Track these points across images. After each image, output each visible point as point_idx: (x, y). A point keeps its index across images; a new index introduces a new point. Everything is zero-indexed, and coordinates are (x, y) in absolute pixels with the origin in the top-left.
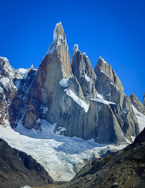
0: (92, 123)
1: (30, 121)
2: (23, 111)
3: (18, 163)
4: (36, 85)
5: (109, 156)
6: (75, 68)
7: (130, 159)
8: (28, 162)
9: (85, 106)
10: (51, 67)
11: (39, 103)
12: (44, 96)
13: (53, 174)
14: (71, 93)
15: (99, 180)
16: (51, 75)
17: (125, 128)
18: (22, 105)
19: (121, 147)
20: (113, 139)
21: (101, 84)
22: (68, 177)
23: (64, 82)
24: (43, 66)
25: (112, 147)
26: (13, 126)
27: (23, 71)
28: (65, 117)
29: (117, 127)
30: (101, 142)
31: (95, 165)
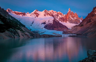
0: (74, 21)
3: (64, 27)
5: (76, 26)
7: (79, 26)
9: (73, 19)
12: (67, 18)
14: (71, 17)
19: (78, 24)
22: (71, 28)
24: (67, 14)
26: (63, 22)
27: (65, 15)
30: (75, 24)
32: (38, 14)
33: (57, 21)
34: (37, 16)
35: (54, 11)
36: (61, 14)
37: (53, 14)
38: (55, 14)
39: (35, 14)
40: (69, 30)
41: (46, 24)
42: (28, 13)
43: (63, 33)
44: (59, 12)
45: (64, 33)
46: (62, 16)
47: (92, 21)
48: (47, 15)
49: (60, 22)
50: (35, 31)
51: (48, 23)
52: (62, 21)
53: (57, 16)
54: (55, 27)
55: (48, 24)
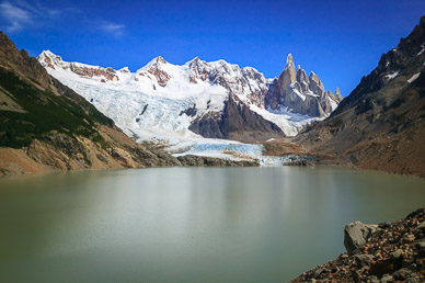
0: (307, 106)
1: (274, 106)
2: (271, 101)
3: (268, 127)
4: (277, 87)
5: (316, 124)
6: (298, 78)
7: (328, 125)
8: (274, 126)
9: (304, 98)
10: (285, 77)
11: (279, 96)
12: (282, 93)
13: (286, 132)
14: (296, 91)
15: (310, 136)
16: (285, 82)
17: (324, 109)
18: (270, 98)
19: (322, 119)
20: (318, 115)
21: (312, 86)
22: (294, 134)
23: (292, 85)
24: (281, 77)
25: (317, 119)
26: (266, 108)
27: (271, 80)
28: (293, 103)
29: (320, 108)
30: (312, 116)
31: (308, 128)
32: (164, 73)
33: (241, 102)
34: (162, 83)
35: (228, 65)
36: (257, 76)
37: (226, 76)
38: (234, 74)
39: (152, 76)
40: (287, 141)
41: (195, 117)
42: (126, 68)
43: (264, 153)
44: (249, 69)
45: (269, 150)
46: (261, 85)
47: (375, 105)
48: (202, 78)
49: (253, 107)
50: (152, 143)
51: (207, 112)
52: (259, 106)
53: (240, 86)
54: (233, 129)
55: (207, 115)
